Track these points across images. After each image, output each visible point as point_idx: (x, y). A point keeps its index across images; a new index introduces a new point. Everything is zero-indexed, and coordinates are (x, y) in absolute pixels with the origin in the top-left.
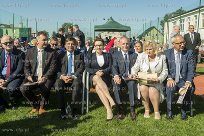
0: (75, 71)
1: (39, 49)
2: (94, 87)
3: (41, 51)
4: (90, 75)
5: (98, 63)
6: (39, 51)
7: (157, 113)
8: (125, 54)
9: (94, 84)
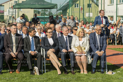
0: (36, 48)
1: (12, 35)
2: (49, 58)
3: (14, 36)
4: (45, 50)
5: (50, 43)
6: (13, 36)
7: (85, 71)
8: (66, 37)
9: (48, 56)
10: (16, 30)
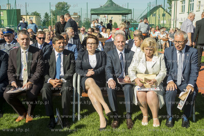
1: (22, 50)
2: (86, 91)
10: (25, 41)
